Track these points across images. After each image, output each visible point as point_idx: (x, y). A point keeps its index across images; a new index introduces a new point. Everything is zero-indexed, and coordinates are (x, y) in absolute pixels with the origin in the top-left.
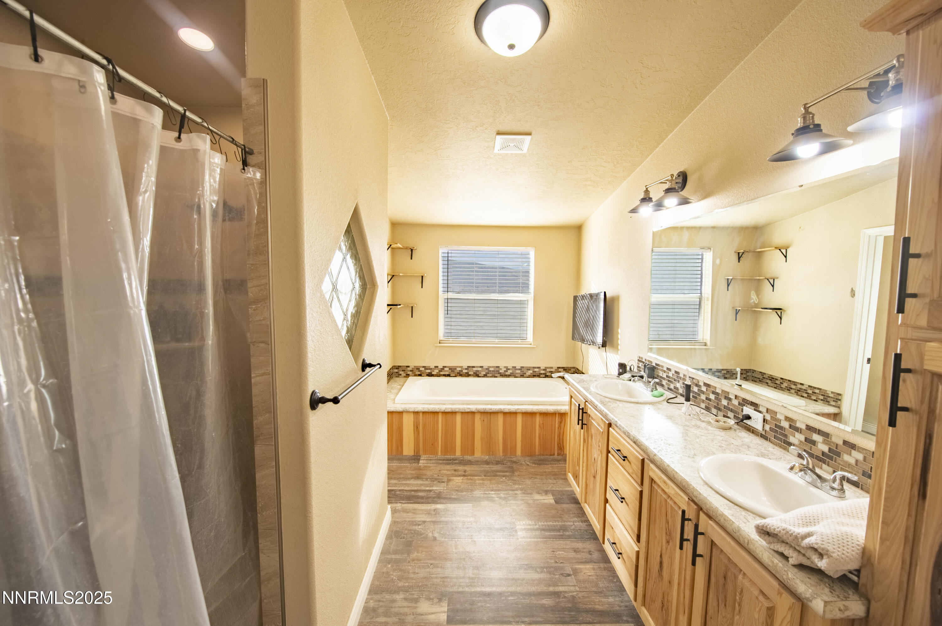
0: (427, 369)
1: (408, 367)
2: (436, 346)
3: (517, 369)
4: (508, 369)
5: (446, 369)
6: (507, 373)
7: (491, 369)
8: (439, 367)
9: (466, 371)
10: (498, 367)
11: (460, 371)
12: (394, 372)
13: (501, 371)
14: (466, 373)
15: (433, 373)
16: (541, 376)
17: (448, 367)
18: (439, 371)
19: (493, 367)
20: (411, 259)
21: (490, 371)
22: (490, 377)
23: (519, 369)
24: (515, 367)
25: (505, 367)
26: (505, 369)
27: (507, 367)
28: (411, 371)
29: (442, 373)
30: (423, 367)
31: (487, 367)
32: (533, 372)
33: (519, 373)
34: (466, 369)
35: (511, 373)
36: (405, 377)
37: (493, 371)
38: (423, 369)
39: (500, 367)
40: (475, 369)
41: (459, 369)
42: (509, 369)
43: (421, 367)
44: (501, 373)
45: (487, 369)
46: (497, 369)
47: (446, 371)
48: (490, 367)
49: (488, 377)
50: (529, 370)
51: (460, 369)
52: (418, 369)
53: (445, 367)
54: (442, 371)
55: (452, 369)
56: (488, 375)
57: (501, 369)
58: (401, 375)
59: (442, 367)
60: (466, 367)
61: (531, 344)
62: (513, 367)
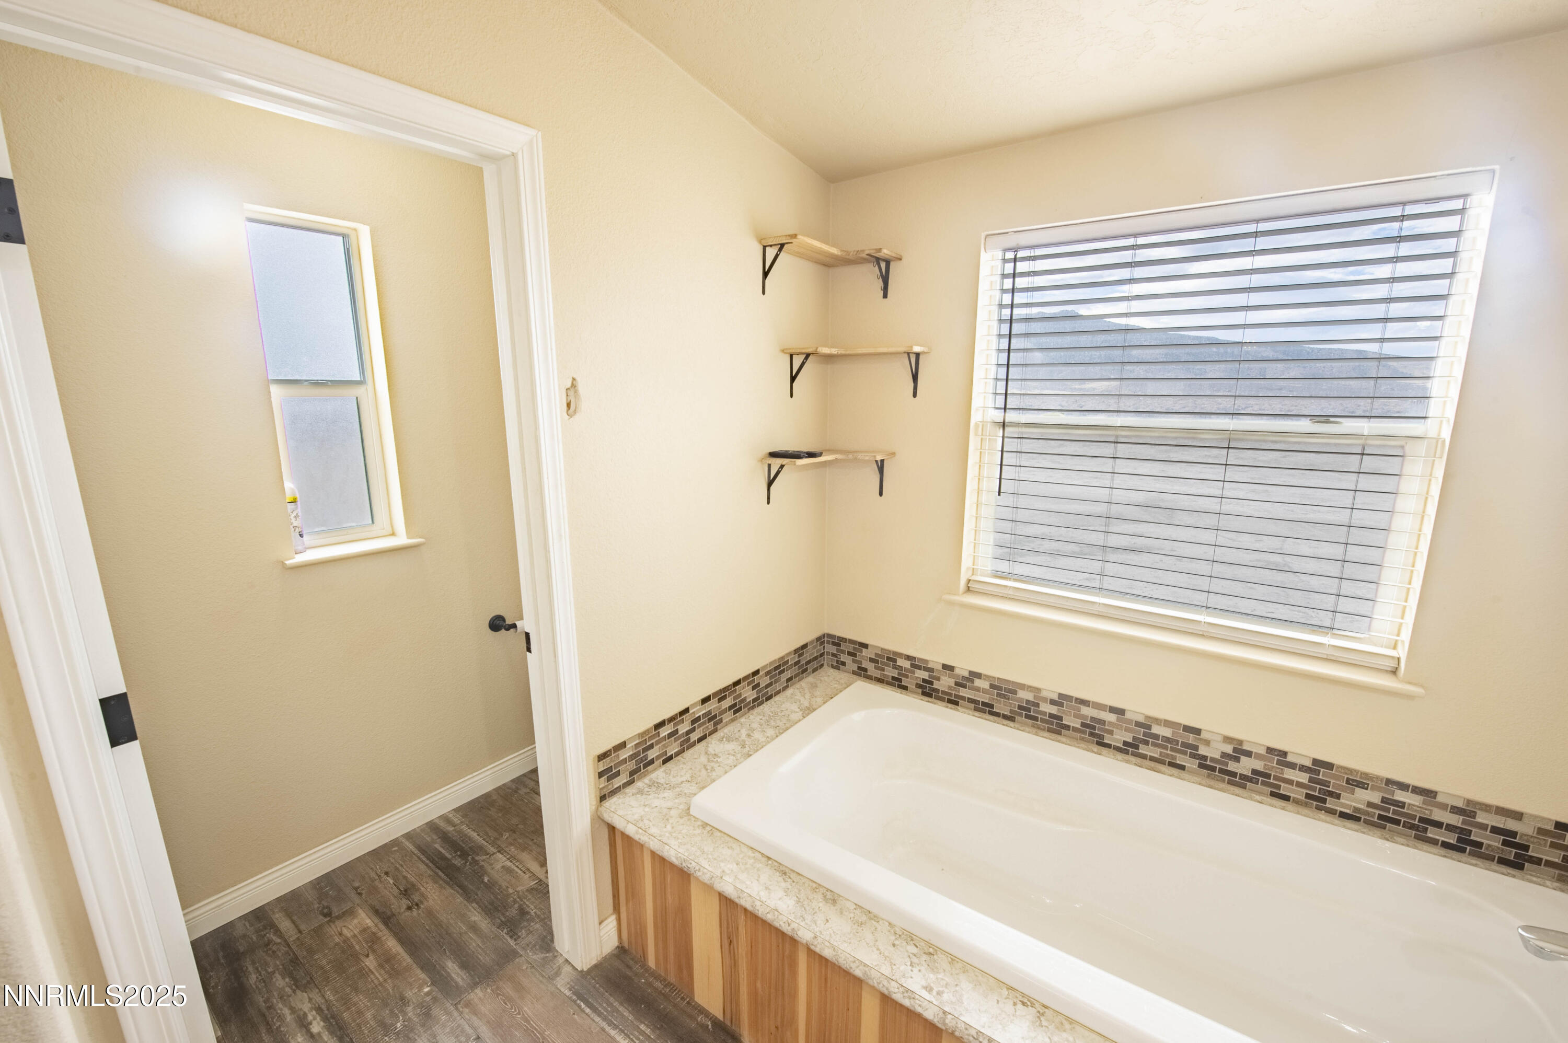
0: (919, 668)
1: (865, 646)
2: (951, 603)
3: (1292, 766)
4: (1240, 752)
5: (978, 683)
6: (1232, 766)
7: (1156, 729)
8: (957, 671)
9: (1054, 710)
10: (1197, 731)
11: (1028, 702)
12: (828, 653)
13: (1203, 751)
14: (1051, 715)
15: (936, 685)
16: (1432, 833)
17: (987, 677)
18: (957, 684)
19: (1167, 723)
20: (885, 296)
21: (1156, 737)
22: (1152, 759)
23: (1303, 768)
24: (1285, 754)
25: (1227, 739)
26: (1229, 749)
27: (1240, 742)
28: (871, 660)
29: (963, 692)
30: (908, 658)
31: (1141, 719)
32: (1384, 800)
33: (1299, 784)
34: (1053, 702)
35: (1254, 772)
36: (854, 673)
37: (1167, 740)
38: (906, 664)
39: (1204, 735)
40: (1086, 711)
41: (1024, 695)
42: (1248, 754)
43: (900, 655)
44: (1204, 758)
45: (1138, 724)
46: (1191, 739)
47: (977, 689)
48: (1157, 721)
49: (1144, 757)
50: (1363, 786)
51: (1029, 696)
52: (891, 658)
53: (979, 676)
54: (964, 686)
55: (1003, 689)
56: (1143, 749)
57: (1207, 743)
58: (844, 664)
59: (966, 674)
60: (1055, 697)
61: (1394, 672)
62: (1270, 750)
